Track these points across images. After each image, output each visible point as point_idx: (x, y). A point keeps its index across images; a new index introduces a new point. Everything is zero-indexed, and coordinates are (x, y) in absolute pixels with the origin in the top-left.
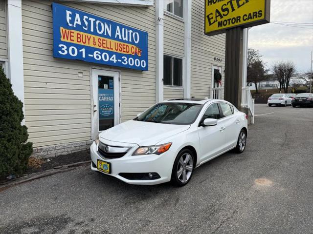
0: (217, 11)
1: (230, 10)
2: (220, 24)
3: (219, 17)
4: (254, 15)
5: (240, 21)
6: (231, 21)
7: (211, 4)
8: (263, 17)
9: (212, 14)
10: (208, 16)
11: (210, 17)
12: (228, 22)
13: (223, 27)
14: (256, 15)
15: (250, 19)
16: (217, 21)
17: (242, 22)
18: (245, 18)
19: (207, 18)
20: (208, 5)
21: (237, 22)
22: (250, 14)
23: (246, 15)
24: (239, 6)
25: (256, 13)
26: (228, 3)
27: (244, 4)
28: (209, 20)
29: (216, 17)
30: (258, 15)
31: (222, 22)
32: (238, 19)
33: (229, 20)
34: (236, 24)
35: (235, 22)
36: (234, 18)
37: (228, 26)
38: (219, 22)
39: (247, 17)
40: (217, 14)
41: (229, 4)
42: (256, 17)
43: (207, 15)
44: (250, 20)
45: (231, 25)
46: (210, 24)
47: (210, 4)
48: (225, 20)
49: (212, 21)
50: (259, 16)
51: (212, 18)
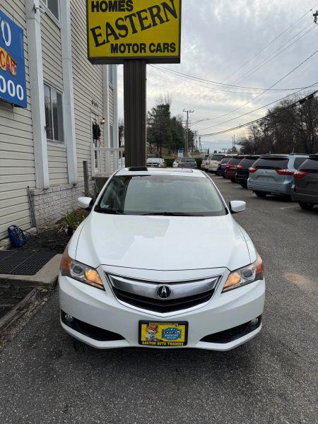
0: (108, 25)
1: (130, 30)
2: (114, 48)
3: (112, 36)
4: (164, 48)
5: (145, 52)
6: (131, 47)
7: (98, 11)
8: (175, 54)
9: (99, 27)
10: (93, 30)
11: (97, 32)
12: (127, 47)
13: (119, 54)
14: (167, 48)
15: (159, 52)
16: (108, 42)
17: (148, 54)
18: (152, 48)
19: (90, 33)
20: (93, 11)
21: (141, 52)
22: (159, 45)
23: (153, 44)
24: (143, 28)
25: (167, 44)
26: (126, 17)
27: (150, 26)
28: (95, 37)
29: (108, 35)
30: (169, 48)
31: (117, 45)
32: (142, 47)
33: (129, 45)
34: (138, 54)
35: (138, 51)
36: (136, 44)
37: (126, 54)
38: (112, 45)
39: (156, 48)
40: (109, 32)
41: (128, 19)
42: (168, 51)
43: (91, 27)
44: (159, 54)
45: (132, 54)
46: (98, 45)
47: (95, 9)
48: (122, 45)
49: (100, 40)
50: (172, 51)
51: (100, 35)
